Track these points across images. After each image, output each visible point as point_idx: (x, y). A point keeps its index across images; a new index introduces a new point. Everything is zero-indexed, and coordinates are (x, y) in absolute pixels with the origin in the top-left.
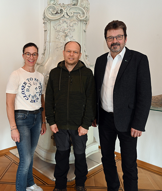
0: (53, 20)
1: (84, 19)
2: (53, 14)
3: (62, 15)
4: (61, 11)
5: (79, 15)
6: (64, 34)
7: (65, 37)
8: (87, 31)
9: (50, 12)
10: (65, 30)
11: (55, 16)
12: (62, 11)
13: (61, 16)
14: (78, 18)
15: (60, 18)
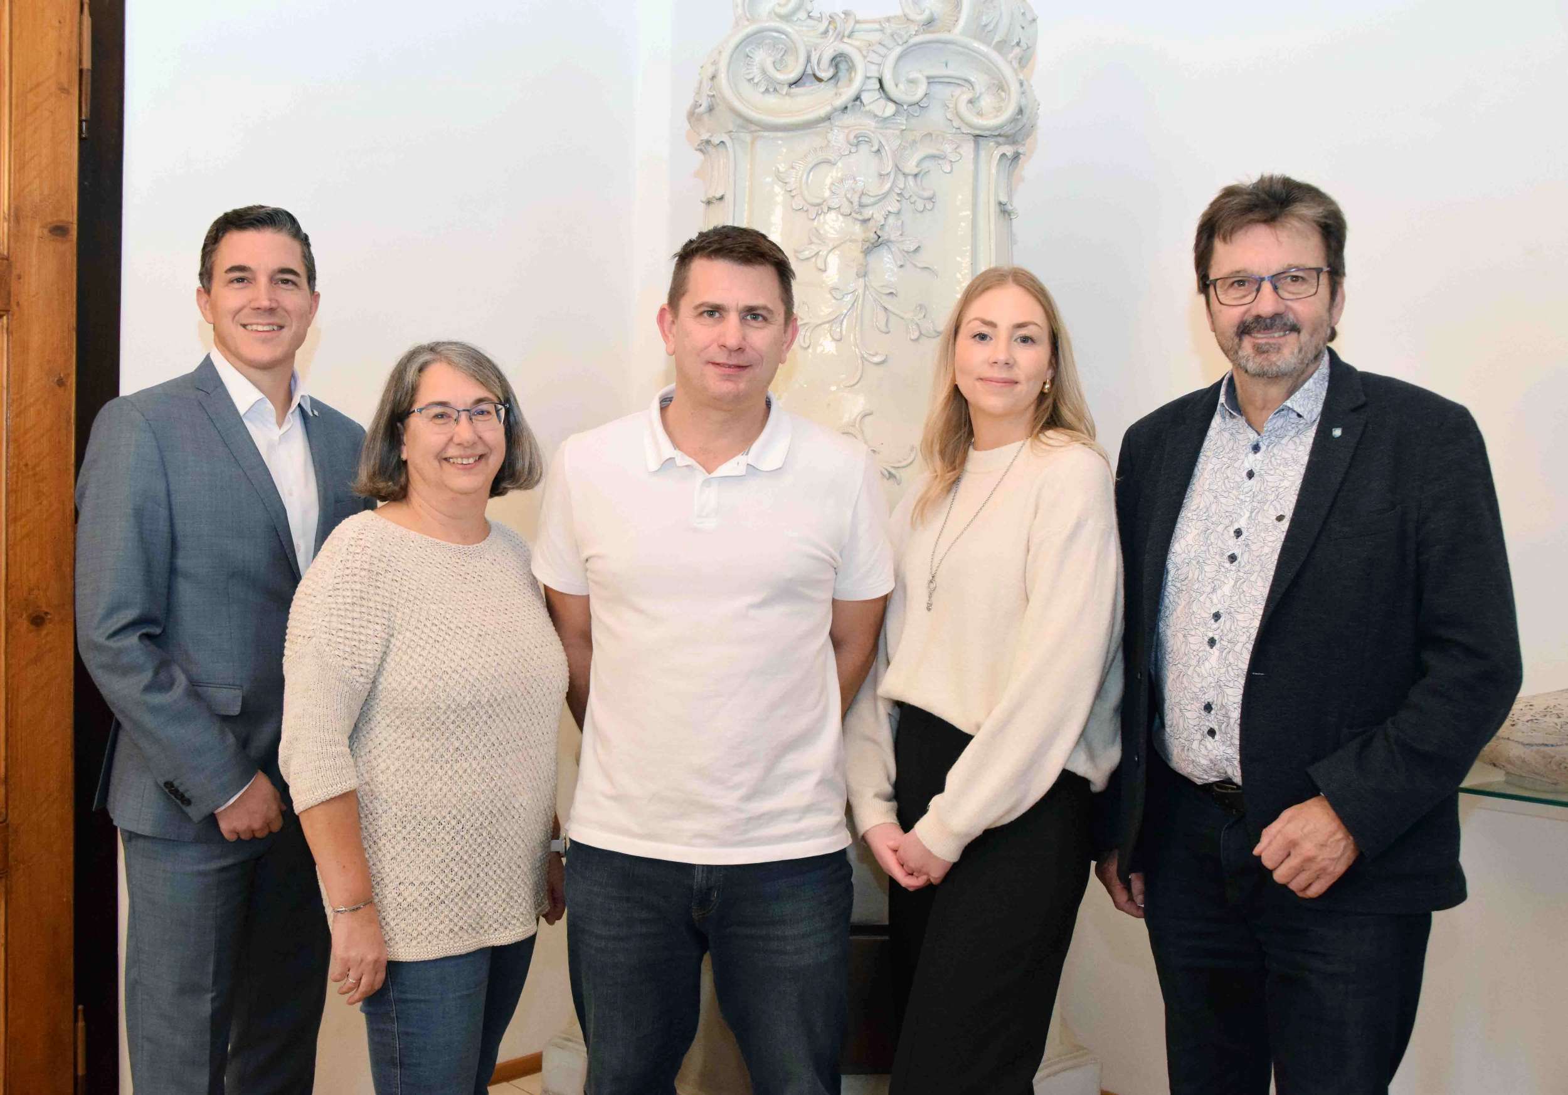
0: (776, 128)
1: (1001, 127)
2: (772, 88)
3: (848, 93)
4: (837, 66)
5: (965, 97)
6: (858, 228)
7: (867, 252)
8: (1018, 204)
9: (756, 72)
10: (865, 200)
11: (788, 99)
12: (843, 66)
13: (839, 102)
14: (958, 115)
15: (828, 118)
